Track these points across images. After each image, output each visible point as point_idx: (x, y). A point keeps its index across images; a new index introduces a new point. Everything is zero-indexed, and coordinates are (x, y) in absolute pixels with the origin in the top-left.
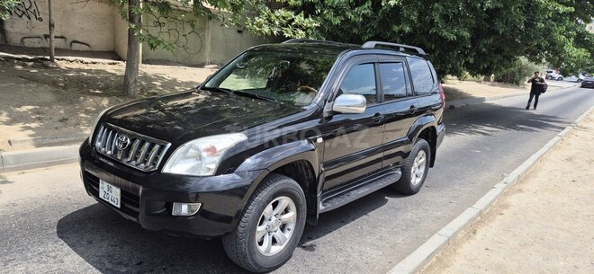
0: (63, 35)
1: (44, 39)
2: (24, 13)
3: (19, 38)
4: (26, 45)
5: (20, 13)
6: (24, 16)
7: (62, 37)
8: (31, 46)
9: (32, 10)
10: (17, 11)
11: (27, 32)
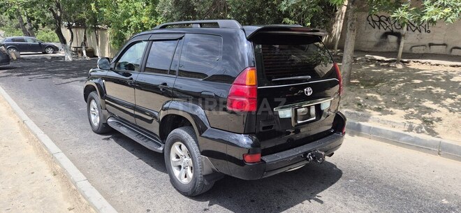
0: (446, 42)
1: (428, 47)
2: (417, 28)
3: (410, 46)
4: (413, 52)
5: (414, 29)
6: (417, 31)
7: (444, 45)
8: (417, 52)
9: (424, 25)
10: (412, 27)
11: (416, 42)
